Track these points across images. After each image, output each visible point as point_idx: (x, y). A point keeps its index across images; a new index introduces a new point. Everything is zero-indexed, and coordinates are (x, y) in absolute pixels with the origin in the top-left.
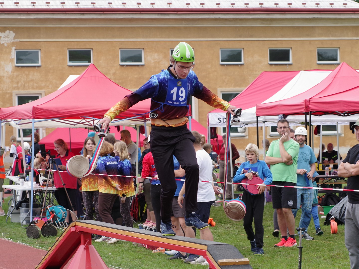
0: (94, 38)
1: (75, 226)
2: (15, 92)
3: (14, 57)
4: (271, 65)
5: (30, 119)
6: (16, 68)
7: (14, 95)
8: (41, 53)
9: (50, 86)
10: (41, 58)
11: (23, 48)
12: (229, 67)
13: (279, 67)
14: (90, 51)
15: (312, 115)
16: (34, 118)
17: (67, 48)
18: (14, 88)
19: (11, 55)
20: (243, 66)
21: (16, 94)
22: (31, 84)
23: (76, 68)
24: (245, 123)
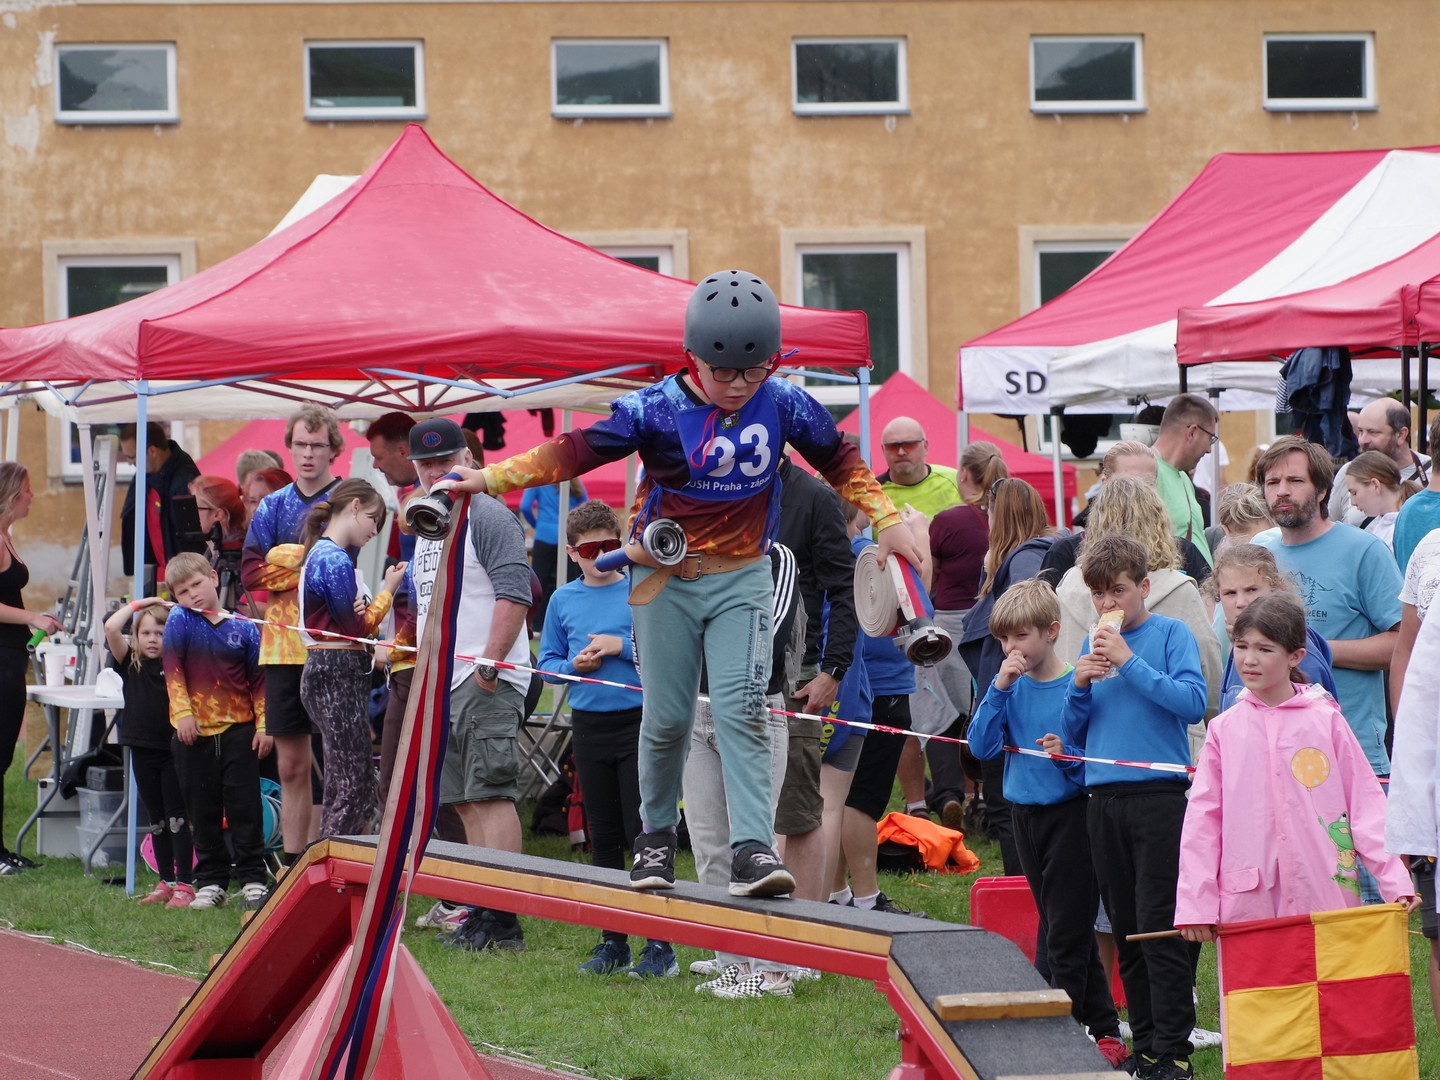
1: (325, 861)
2: (54, 245)
3: (49, 80)
4: (1277, 113)
5: (125, 380)
6: (62, 130)
7: (49, 258)
8: (179, 60)
9: (223, 219)
10: (180, 86)
11: (90, 38)
12: (1073, 126)
13: (1312, 123)
14: (410, 52)
16: (147, 377)
17: (301, 38)
18: (50, 229)
19: (36, 68)
20: (1139, 121)
21: (60, 257)
22: (132, 205)
23: (343, 133)
24: (1127, 394)
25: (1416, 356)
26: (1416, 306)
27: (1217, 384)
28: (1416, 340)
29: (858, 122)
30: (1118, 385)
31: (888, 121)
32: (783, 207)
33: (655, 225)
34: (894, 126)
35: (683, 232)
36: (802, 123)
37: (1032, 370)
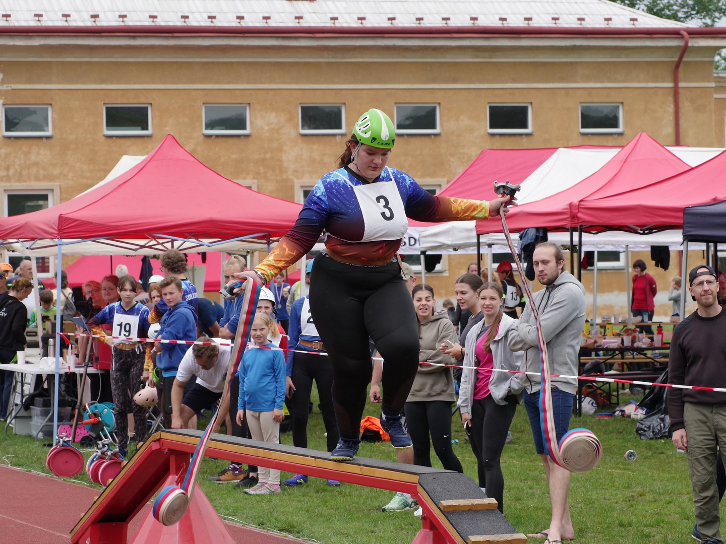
0: (154, 83)
2: (2, 185)
3: (1, 119)
4: (493, 135)
5: (52, 239)
6: (6, 140)
8: (52, 112)
9: (71, 175)
10: (53, 122)
11: (17, 102)
12: (412, 139)
13: (507, 139)
14: (147, 108)
15: (583, 233)
16: (61, 238)
17: (103, 103)
20: (438, 138)
21: (5, 190)
22: (34, 170)
23: (119, 141)
24: (453, 246)
25: (577, 231)
26: (577, 211)
27: (491, 242)
28: (577, 225)
29: (326, 138)
30: (449, 243)
31: (337, 137)
32: (295, 171)
33: (244, 178)
34: (340, 139)
35: (255, 181)
36: (303, 138)
37: (411, 236)
